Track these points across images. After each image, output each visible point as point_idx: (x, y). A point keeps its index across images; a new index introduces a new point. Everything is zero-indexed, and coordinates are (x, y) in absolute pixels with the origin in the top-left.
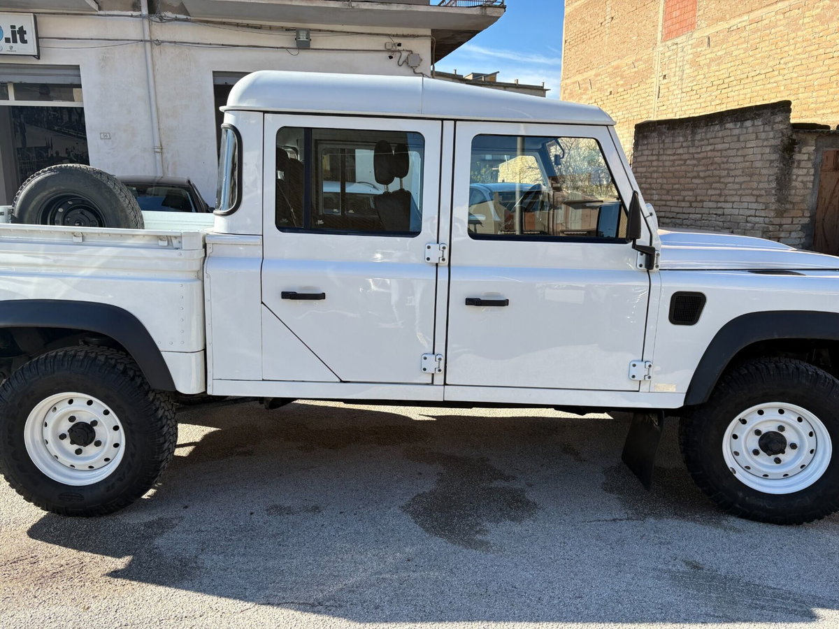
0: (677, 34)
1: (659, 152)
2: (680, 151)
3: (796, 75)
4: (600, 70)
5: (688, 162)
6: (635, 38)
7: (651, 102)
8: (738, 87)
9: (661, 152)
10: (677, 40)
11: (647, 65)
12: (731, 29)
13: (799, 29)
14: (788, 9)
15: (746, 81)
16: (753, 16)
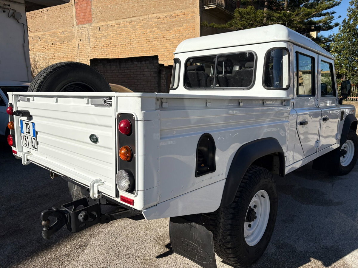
0: (84, 23)
1: (104, 72)
2: (115, 72)
3: (137, 46)
4: (44, 33)
5: (119, 76)
6: (62, 21)
7: (75, 50)
8: (115, 48)
9: (105, 72)
10: (84, 26)
11: (70, 34)
12: (109, 25)
13: (136, 30)
14: (131, 21)
15: (118, 46)
16: (118, 21)
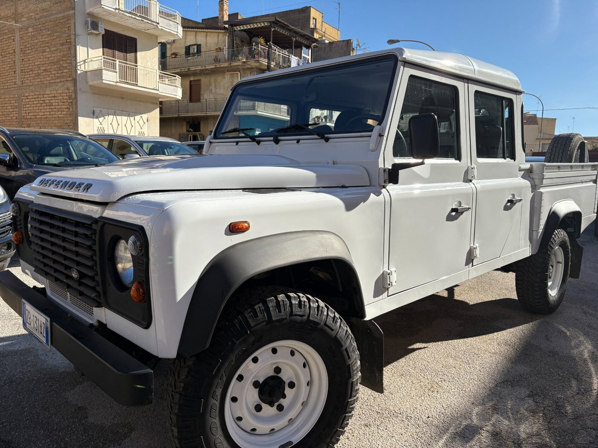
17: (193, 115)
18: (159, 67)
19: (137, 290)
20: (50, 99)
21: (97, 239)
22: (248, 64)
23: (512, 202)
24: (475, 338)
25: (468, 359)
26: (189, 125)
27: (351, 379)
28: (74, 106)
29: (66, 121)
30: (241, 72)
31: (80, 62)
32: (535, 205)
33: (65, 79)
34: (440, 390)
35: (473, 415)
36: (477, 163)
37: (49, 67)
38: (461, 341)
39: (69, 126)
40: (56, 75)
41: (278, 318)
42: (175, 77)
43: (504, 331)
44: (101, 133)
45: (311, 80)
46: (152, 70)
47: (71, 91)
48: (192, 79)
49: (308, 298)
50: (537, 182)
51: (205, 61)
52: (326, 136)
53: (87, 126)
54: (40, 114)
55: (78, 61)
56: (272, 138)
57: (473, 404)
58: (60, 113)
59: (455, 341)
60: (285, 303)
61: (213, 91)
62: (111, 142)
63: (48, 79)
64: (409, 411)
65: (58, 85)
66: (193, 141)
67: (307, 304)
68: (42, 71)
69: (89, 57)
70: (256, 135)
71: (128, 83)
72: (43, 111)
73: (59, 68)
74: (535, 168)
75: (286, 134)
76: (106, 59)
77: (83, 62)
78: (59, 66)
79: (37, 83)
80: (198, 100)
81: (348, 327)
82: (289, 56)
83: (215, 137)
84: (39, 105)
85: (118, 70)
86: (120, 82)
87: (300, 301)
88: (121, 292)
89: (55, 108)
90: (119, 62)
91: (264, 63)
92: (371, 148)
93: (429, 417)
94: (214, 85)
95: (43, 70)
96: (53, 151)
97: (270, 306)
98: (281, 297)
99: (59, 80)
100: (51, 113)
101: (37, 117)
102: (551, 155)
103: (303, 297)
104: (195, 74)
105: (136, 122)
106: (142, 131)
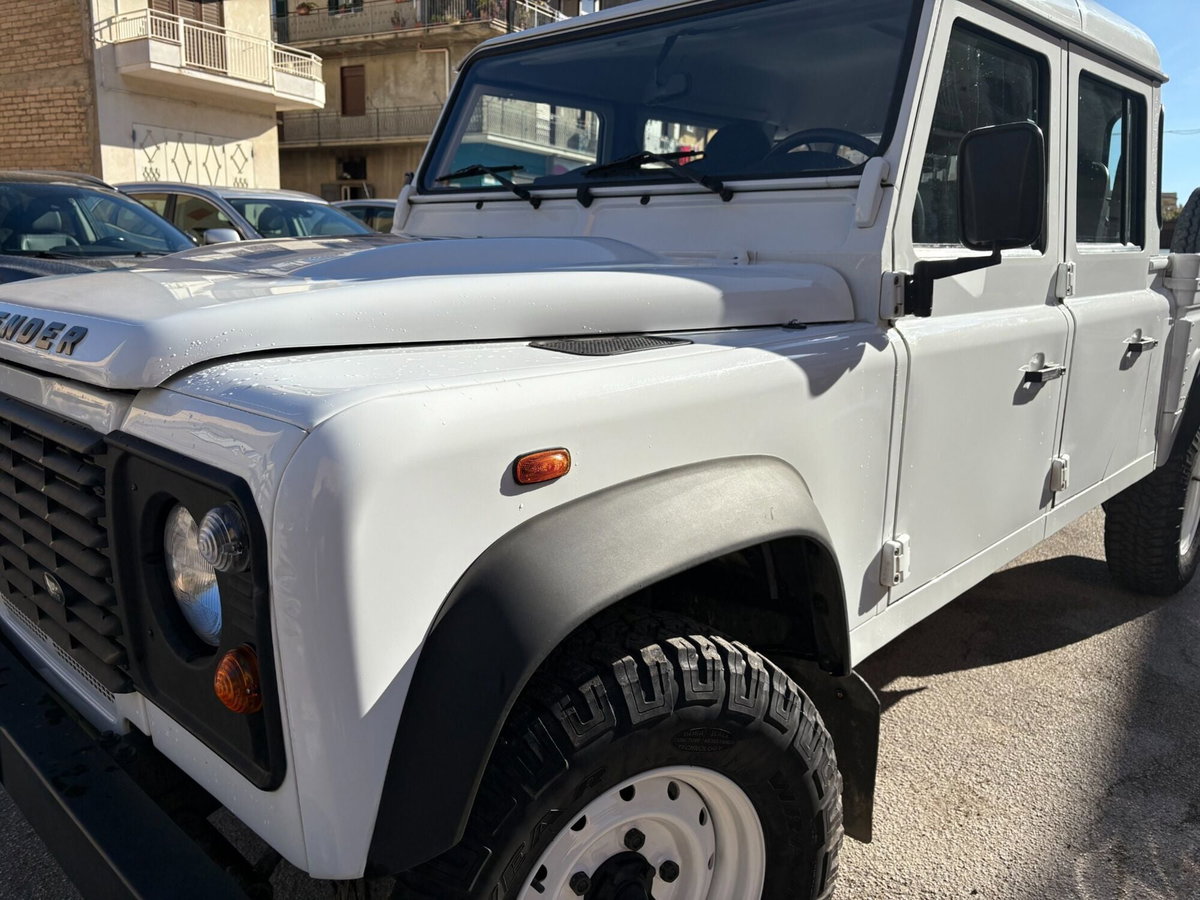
17: (349, 143)
18: (272, 36)
19: (235, 675)
20: (38, 105)
21: (108, 497)
22: (466, 32)
23: (1136, 349)
24: (1026, 660)
25: (1028, 719)
26: (341, 165)
27: (824, 846)
28: (91, 121)
29: (75, 155)
30: (451, 48)
31: (99, 23)
32: (1173, 354)
33: (68, 62)
34: (984, 810)
35: (1078, 880)
36: (1076, 256)
37: (33, 35)
38: (997, 669)
39: (81, 165)
40: (50, 52)
41: (647, 716)
42: (309, 56)
43: (1087, 641)
44: (151, 179)
45: (671, 40)
46: (257, 42)
47: (82, 88)
48: (345, 63)
49: (721, 649)
50: (1181, 298)
51: (373, 23)
52: (726, 184)
53: (121, 166)
54: (19, 138)
55: (95, 21)
56: (574, 191)
57: (1069, 847)
58: (61, 136)
59: (985, 668)
60: (663, 672)
61: (393, 91)
62: (172, 199)
63: (31, 61)
64: (923, 874)
65: (53, 75)
66: (352, 198)
67: (721, 668)
68: (18, 43)
69: (120, 12)
70: (483, 185)
71: (205, 71)
72: (24, 132)
73: (55, 36)
74: (1177, 266)
75: (608, 180)
76: (157, 15)
77: (105, 24)
78: (53, 32)
79: (8, 70)
80: (360, 111)
81: (818, 714)
82: (553, 15)
83: (422, 189)
84: (16, 119)
85: (182, 41)
86: (189, 67)
87: (702, 661)
88: (188, 661)
89: (51, 126)
90: (185, 22)
91: (499, 29)
92: (857, 219)
93: (974, 892)
94: (392, 78)
95: (20, 41)
96: (40, 222)
97: (623, 684)
98: (652, 653)
99: (55, 64)
100: (43, 137)
101: (14, 146)
102: (1189, 234)
103: (708, 647)
104: (351, 51)
105: (228, 158)
106: (243, 176)
